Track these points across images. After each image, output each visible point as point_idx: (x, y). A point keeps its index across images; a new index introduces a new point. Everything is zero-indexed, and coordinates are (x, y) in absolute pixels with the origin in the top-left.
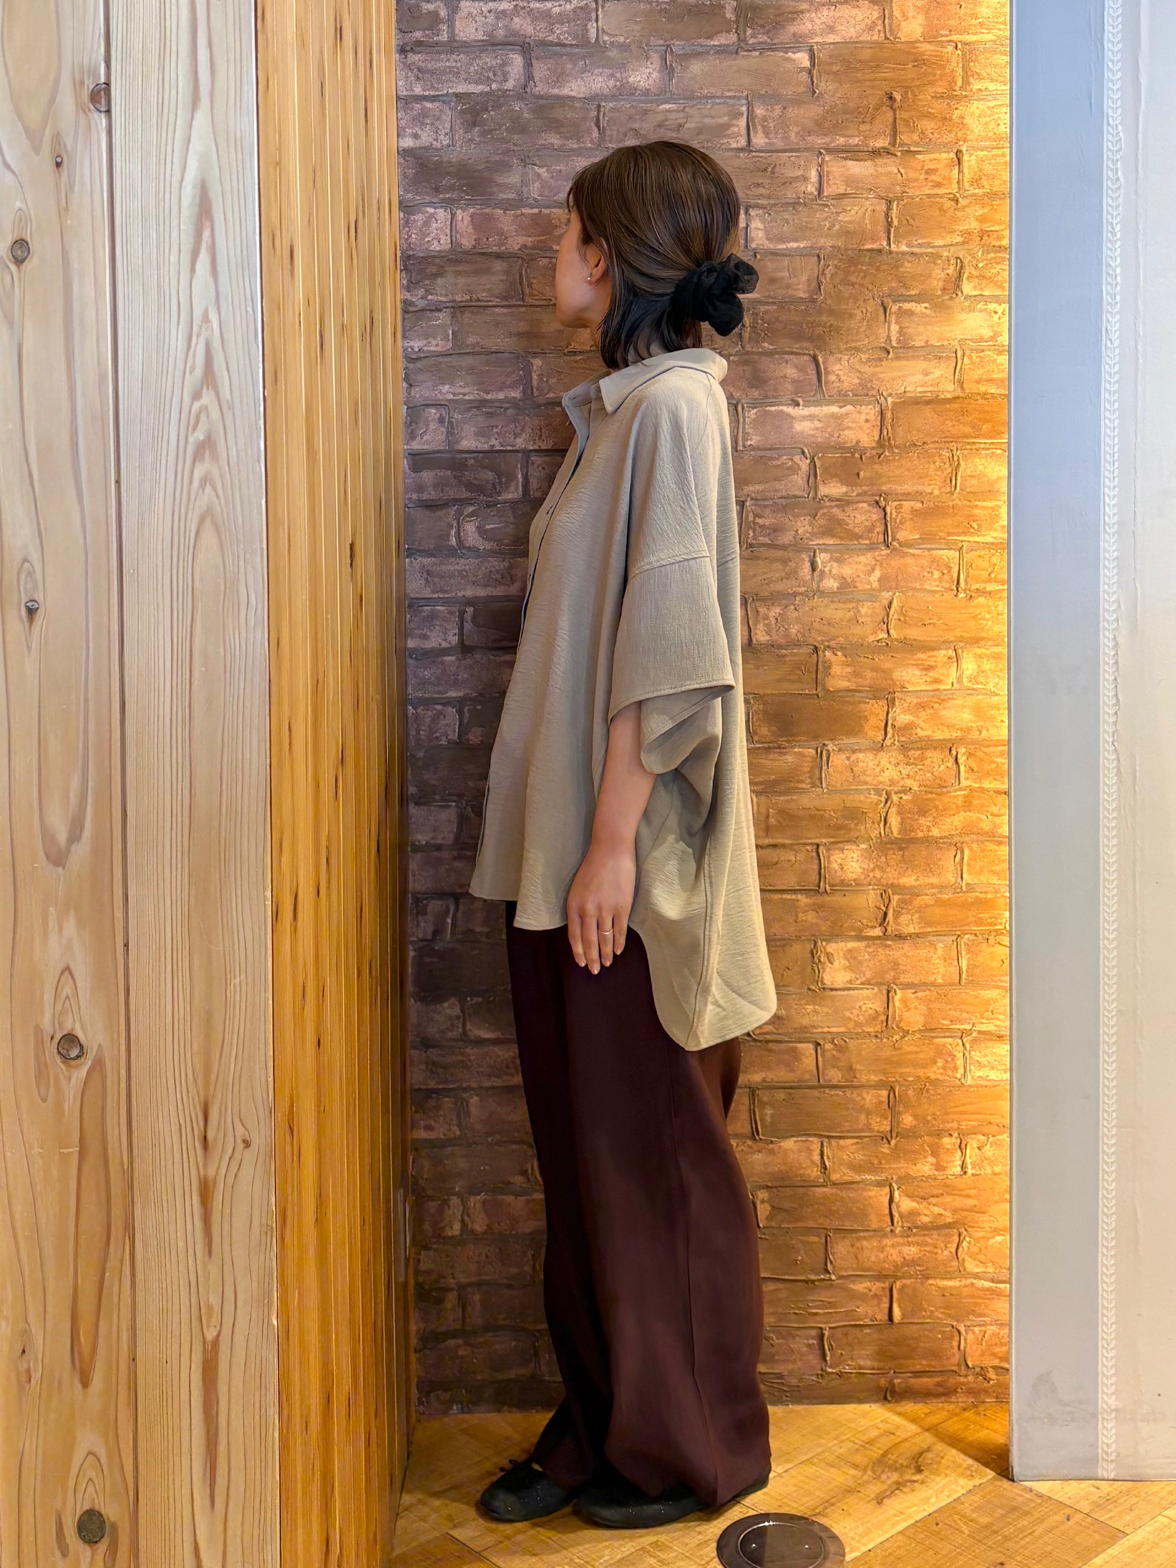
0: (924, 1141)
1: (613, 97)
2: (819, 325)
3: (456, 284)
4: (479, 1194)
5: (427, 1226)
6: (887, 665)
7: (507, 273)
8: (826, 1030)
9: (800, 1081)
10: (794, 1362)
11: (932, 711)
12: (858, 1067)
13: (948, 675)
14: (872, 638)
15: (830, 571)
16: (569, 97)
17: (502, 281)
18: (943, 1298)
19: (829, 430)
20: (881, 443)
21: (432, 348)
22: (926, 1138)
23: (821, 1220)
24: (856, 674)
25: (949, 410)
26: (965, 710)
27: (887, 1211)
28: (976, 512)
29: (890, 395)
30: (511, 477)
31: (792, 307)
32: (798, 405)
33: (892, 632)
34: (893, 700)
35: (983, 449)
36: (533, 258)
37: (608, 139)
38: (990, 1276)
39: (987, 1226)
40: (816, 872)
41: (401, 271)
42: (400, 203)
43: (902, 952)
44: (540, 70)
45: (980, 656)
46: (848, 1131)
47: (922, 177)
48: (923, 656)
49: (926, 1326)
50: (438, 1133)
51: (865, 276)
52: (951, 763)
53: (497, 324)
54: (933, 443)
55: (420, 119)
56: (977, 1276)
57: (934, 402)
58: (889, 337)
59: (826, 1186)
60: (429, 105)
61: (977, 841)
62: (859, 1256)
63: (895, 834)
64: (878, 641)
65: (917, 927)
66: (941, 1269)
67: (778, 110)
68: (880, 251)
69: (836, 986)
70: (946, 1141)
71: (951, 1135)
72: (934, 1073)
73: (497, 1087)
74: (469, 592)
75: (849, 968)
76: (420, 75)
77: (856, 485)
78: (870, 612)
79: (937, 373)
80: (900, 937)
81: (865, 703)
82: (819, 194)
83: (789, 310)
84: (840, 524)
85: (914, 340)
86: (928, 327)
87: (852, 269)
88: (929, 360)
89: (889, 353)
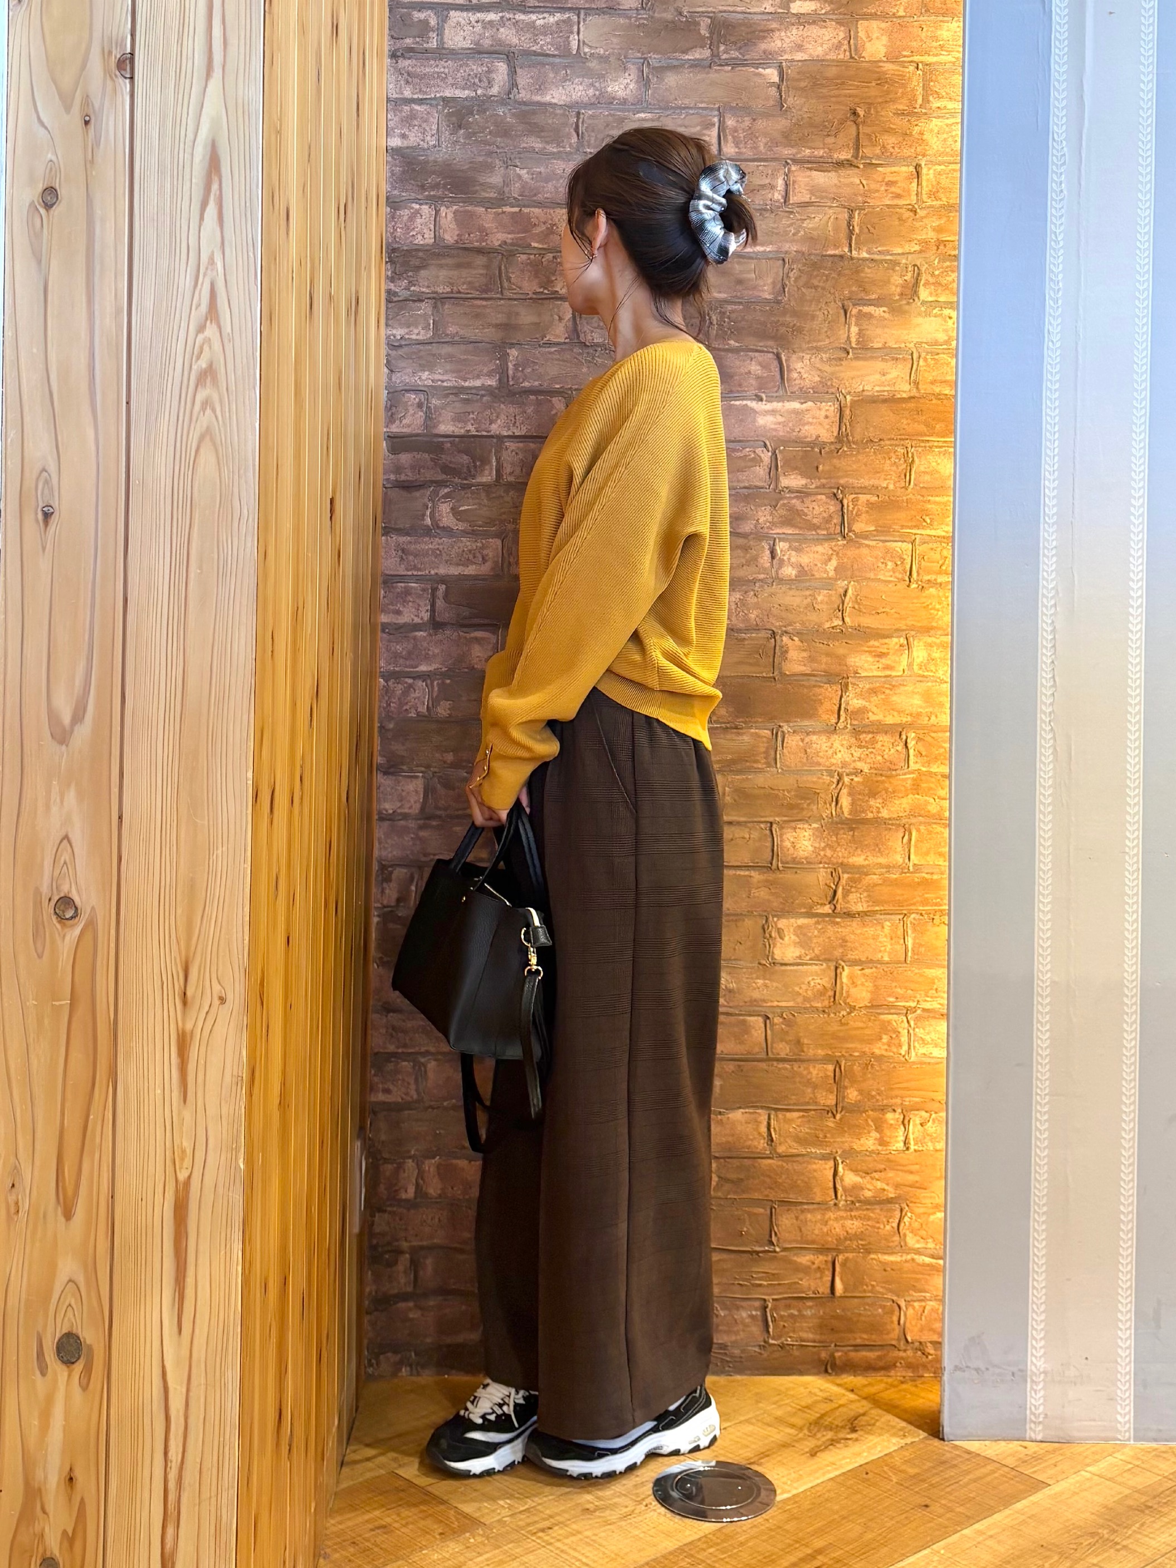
0: (869, 1116)
1: (591, 105)
2: (783, 325)
3: (438, 277)
4: (434, 1158)
5: (382, 1188)
6: (841, 651)
7: (487, 267)
8: (776, 1004)
9: (749, 1053)
10: (737, 1333)
11: (883, 696)
12: (806, 1041)
13: (899, 662)
14: (827, 625)
15: (789, 559)
16: (550, 104)
17: (481, 275)
18: (884, 1273)
19: (790, 425)
20: (840, 439)
21: (414, 337)
22: (871, 1113)
23: (766, 1192)
24: (812, 659)
25: (904, 409)
26: (917, 696)
27: (831, 1185)
28: (929, 506)
29: (849, 393)
30: (485, 461)
31: (758, 308)
32: (761, 400)
33: (847, 619)
34: (847, 685)
35: (937, 447)
36: (512, 254)
37: (585, 143)
38: (930, 1252)
39: (928, 1201)
40: (769, 850)
41: (387, 262)
42: (388, 198)
43: (851, 930)
44: (524, 78)
45: (931, 645)
46: (794, 1104)
47: (883, 188)
48: (876, 643)
49: (867, 1300)
50: (396, 1096)
51: (827, 280)
52: (900, 747)
53: (477, 316)
54: (890, 439)
55: (409, 120)
56: (917, 1252)
57: (891, 401)
58: (849, 337)
59: (772, 1158)
60: (417, 107)
61: (925, 823)
62: (803, 1229)
63: (846, 814)
64: (833, 628)
65: (865, 905)
66: (883, 1243)
67: (747, 122)
68: (841, 257)
69: (786, 961)
70: (890, 1116)
71: (894, 1111)
72: (879, 1048)
74: (442, 571)
75: (801, 944)
76: (410, 80)
77: (815, 478)
78: (826, 599)
79: (894, 374)
80: (849, 915)
81: (820, 687)
82: (785, 202)
83: (755, 310)
84: (799, 515)
85: (874, 342)
86: (886, 330)
87: (815, 273)
88: (886, 361)
89: (848, 353)
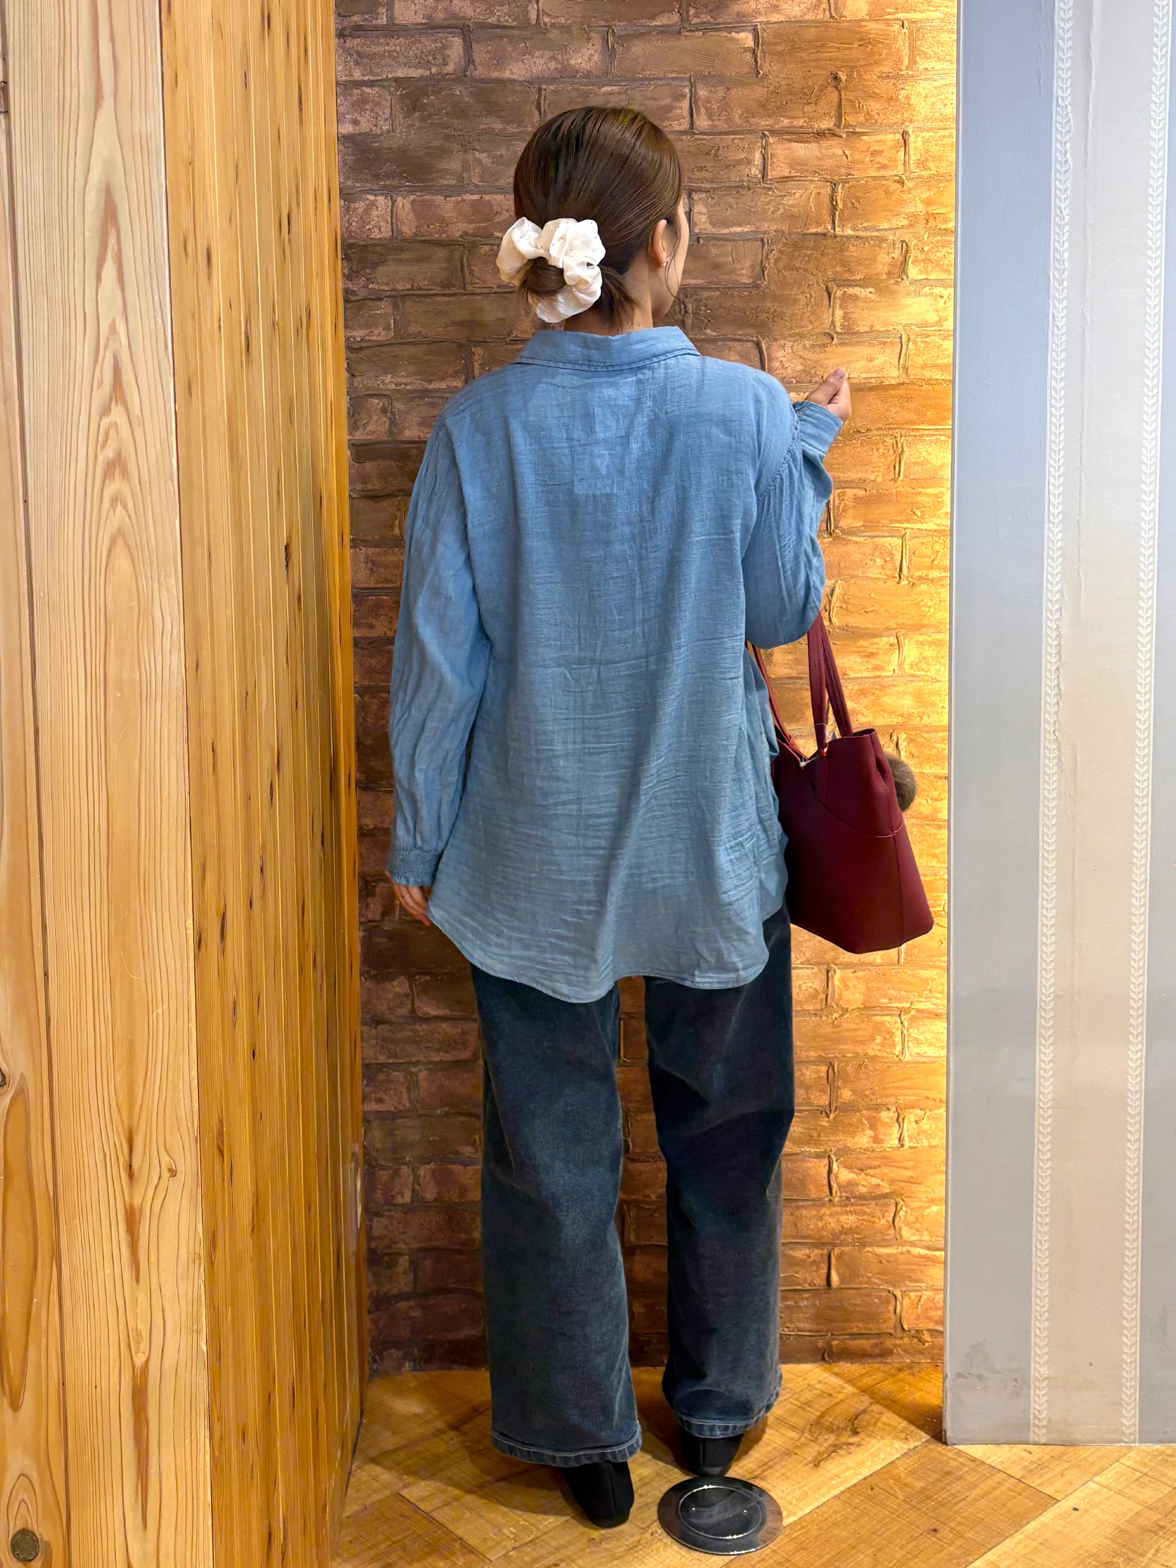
0: (862, 1115)
1: (554, 80)
2: (763, 311)
3: (397, 273)
4: (427, 1164)
5: (379, 1194)
7: (448, 260)
11: (873, 698)
13: (890, 662)
16: (510, 80)
17: (443, 269)
18: (881, 1265)
21: (374, 338)
22: (866, 1110)
25: (893, 397)
26: (907, 696)
27: (826, 1182)
28: (920, 499)
31: (736, 294)
33: (834, 619)
35: (927, 435)
36: (474, 246)
38: (929, 1245)
39: (925, 1195)
41: (342, 259)
42: (341, 190)
44: (480, 53)
45: (922, 643)
47: (867, 159)
48: (865, 643)
49: (863, 1291)
50: (387, 1104)
51: (809, 261)
53: (440, 313)
54: (876, 429)
55: (360, 104)
56: (913, 1244)
57: (878, 388)
58: (833, 323)
60: (368, 90)
61: (917, 825)
62: (799, 1224)
66: (879, 1236)
67: (721, 92)
68: (824, 235)
70: (884, 1115)
71: (889, 1109)
72: (872, 1049)
73: (446, 1062)
76: (360, 60)
79: (881, 359)
82: (763, 178)
83: (732, 296)
85: (858, 326)
86: (873, 312)
87: (796, 254)
88: (873, 346)
89: (833, 338)
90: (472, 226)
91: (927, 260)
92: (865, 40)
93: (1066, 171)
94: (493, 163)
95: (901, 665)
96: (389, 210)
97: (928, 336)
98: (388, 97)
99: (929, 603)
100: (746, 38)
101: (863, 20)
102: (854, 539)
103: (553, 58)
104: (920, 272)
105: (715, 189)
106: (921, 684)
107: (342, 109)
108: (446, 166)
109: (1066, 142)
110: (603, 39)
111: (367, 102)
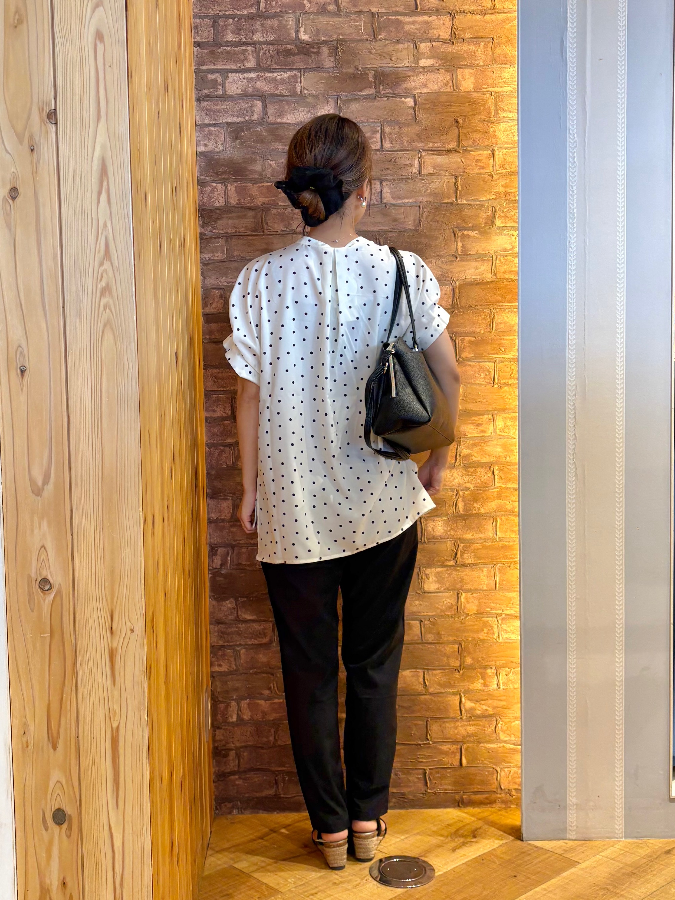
0: (477, 671)
2: (419, 244)
3: (228, 224)
4: (246, 700)
5: (219, 717)
7: (255, 217)
8: (426, 614)
9: (412, 640)
10: (410, 787)
11: (480, 447)
12: (442, 633)
13: (489, 428)
16: (286, 123)
17: (252, 222)
18: (488, 754)
20: (452, 305)
21: (216, 258)
22: (479, 670)
23: (424, 713)
25: (488, 288)
26: (498, 447)
27: (458, 708)
28: (503, 342)
29: (457, 280)
31: (406, 234)
34: (460, 442)
35: (507, 308)
36: (270, 210)
38: (513, 742)
39: (511, 716)
43: (465, 573)
44: (271, 109)
45: (506, 418)
46: (437, 666)
47: (474, 164)
48: (476, 419)
49: (479, 768)
50: (223, 668)
51: (444, 217)
52: (490, 474)
53: (250, 245)
54: (480, 305)
55: (208, 136)
56: (506, 742)
57: (481, 283)
58: (457, 249)
59: (426, 695)
60: (212, 129)
61: (504, 515)
62: (444, 731)
63: (461, 510)
65: (473, 560)
66: (487, 738)
67: (397, 129)
68: (452, 203)
69: (431, 591)
70: (489, 671)
71: (491, 668)
72: (482, 636)
73: (255, 645)
75: (438, 582)
76: (208, 113)
79: (482, 268)
80: (464, 565)
82: (419, 174)
83: (404, 236)
85: (470, 251)
86: (477, 244)
87: (437, 213)
88: (478, 261)
89: (457, 258)
90: (266, 199)
91: (506, 217)
92: (472, 102)
93: (574, 167)
94: (278, 166)
95: (495, 430)
96: (223, 191)
97: (507, 256)
98: (223, 132)
99: (509, 397)
100: (410, 101)
101: (471, 91)
102: (469, 363)
103: (309, 111)
104: (502, 223)
105: (394, 180)
106: (506, 440)
107: (199, 138)
108: (253, 168)
109: (574, 152)
110: (335, 101)
111: (212, 135)
